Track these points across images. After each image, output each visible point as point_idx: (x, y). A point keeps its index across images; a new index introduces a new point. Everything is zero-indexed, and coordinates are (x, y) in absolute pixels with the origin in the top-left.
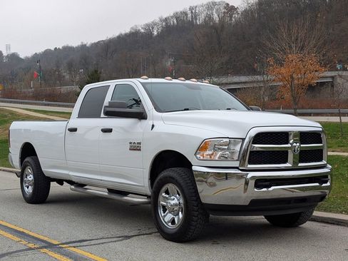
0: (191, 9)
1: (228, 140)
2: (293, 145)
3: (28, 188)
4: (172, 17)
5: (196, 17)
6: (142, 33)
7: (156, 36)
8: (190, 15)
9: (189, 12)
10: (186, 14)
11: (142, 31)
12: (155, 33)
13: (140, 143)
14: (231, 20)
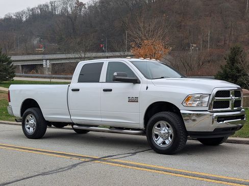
0: (51, 3)
1: (199, 95)
2: (232, 98)
3: (29, 128)
4: (37, 8)
5: (54, 9)
6: (14, 19)
7: (25, 22)
8: (50, 7)
9: (50, 5)
10: (47, 6)
11: (14, 17)
12: (24, 19)
13: (137, 98)
14: (80, 12)
